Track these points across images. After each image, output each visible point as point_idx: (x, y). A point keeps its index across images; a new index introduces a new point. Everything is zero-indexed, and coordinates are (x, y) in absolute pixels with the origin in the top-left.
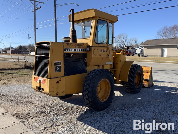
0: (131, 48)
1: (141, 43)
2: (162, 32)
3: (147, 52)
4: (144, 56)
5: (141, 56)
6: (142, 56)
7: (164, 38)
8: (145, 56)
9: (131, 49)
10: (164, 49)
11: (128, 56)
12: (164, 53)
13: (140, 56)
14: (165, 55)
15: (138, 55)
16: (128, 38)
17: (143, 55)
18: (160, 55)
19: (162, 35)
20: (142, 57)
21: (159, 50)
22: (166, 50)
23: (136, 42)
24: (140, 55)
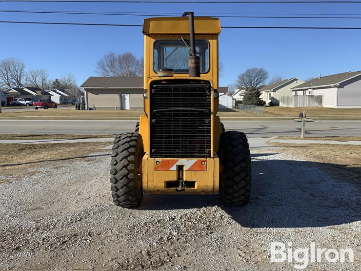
0: (41, 91)
1: (54, 83)
2: (105, 63)
3: (93, 100)
4: (88, 109)
5: (82, 109)
6: (84, 108)
7: (111, 74)
8: (91, 109)
9: (41, 95)
10: (124, 96)
11: (45, 108)
12: (124, 103)
13: (80, 109)
14: (128, 107)
15: (76, 107)
16: (26, 70)
17: (86, 106)
18: (119, 106)
19: (107, 69)
20: (83, 111)
21: (116, 97)
22: (127, 97)
23: (44, 79)
24: (79, 107)
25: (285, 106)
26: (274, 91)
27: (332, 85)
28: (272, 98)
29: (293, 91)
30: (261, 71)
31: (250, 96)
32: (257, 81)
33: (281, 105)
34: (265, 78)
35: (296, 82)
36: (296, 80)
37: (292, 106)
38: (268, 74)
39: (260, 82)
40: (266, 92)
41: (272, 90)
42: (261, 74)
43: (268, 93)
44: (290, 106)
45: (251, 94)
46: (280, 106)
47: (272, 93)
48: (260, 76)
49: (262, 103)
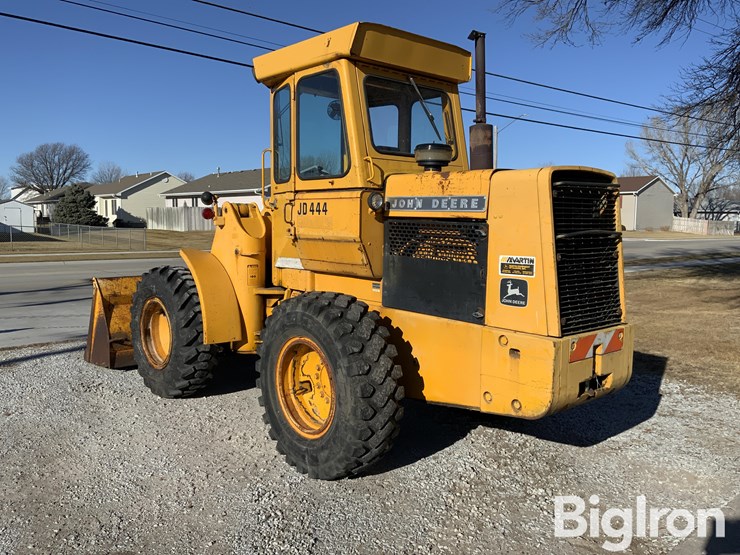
25: (163, 227)
26: (124, 196)
27: (255, 190)
28: (120, 212)
29: (168, 198)
30: (73, 151)
31: (72, 205)
32: (65, 172)
33: (151, 225)
34: (84, 167)
35: (166, 179)
36: (166, 175)
37: (181, 228)
38: (90, 158)
39: (72, 174)
40: (104, 198)
41: (119, 194)
42: (74, 157)
43: (109, 201)
44: (176, 229)
45: (74, 201)
46: (150, 227)
47: (119, 201)
48: (71, 163)
49: (100, 222)
